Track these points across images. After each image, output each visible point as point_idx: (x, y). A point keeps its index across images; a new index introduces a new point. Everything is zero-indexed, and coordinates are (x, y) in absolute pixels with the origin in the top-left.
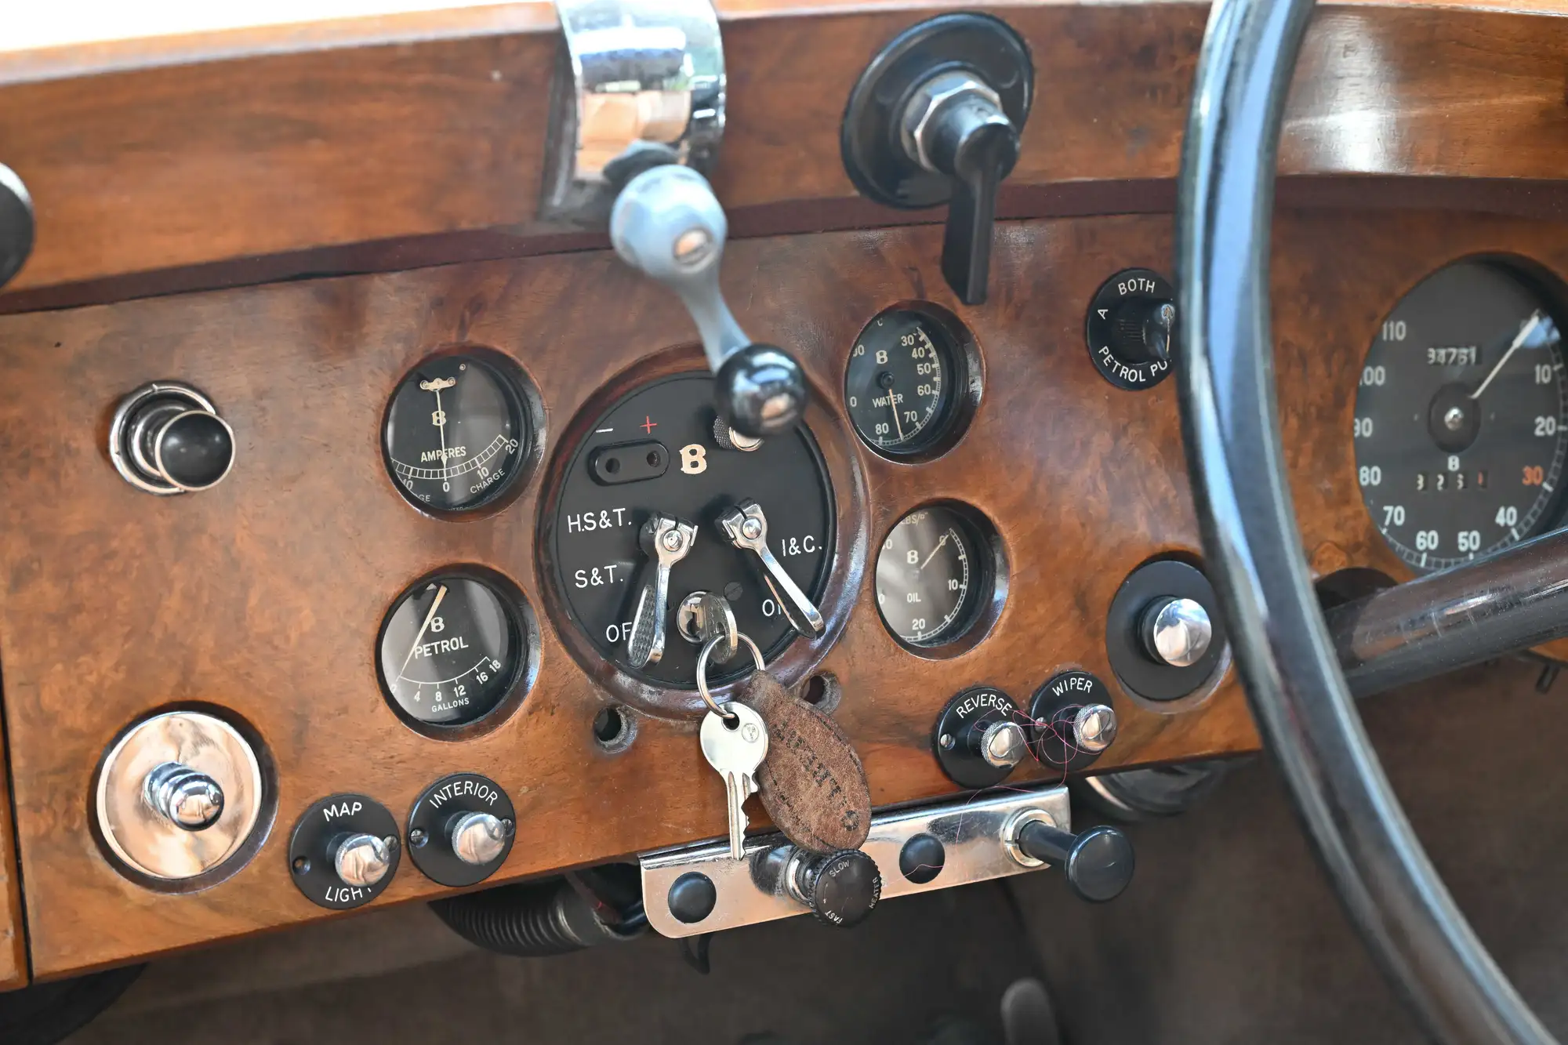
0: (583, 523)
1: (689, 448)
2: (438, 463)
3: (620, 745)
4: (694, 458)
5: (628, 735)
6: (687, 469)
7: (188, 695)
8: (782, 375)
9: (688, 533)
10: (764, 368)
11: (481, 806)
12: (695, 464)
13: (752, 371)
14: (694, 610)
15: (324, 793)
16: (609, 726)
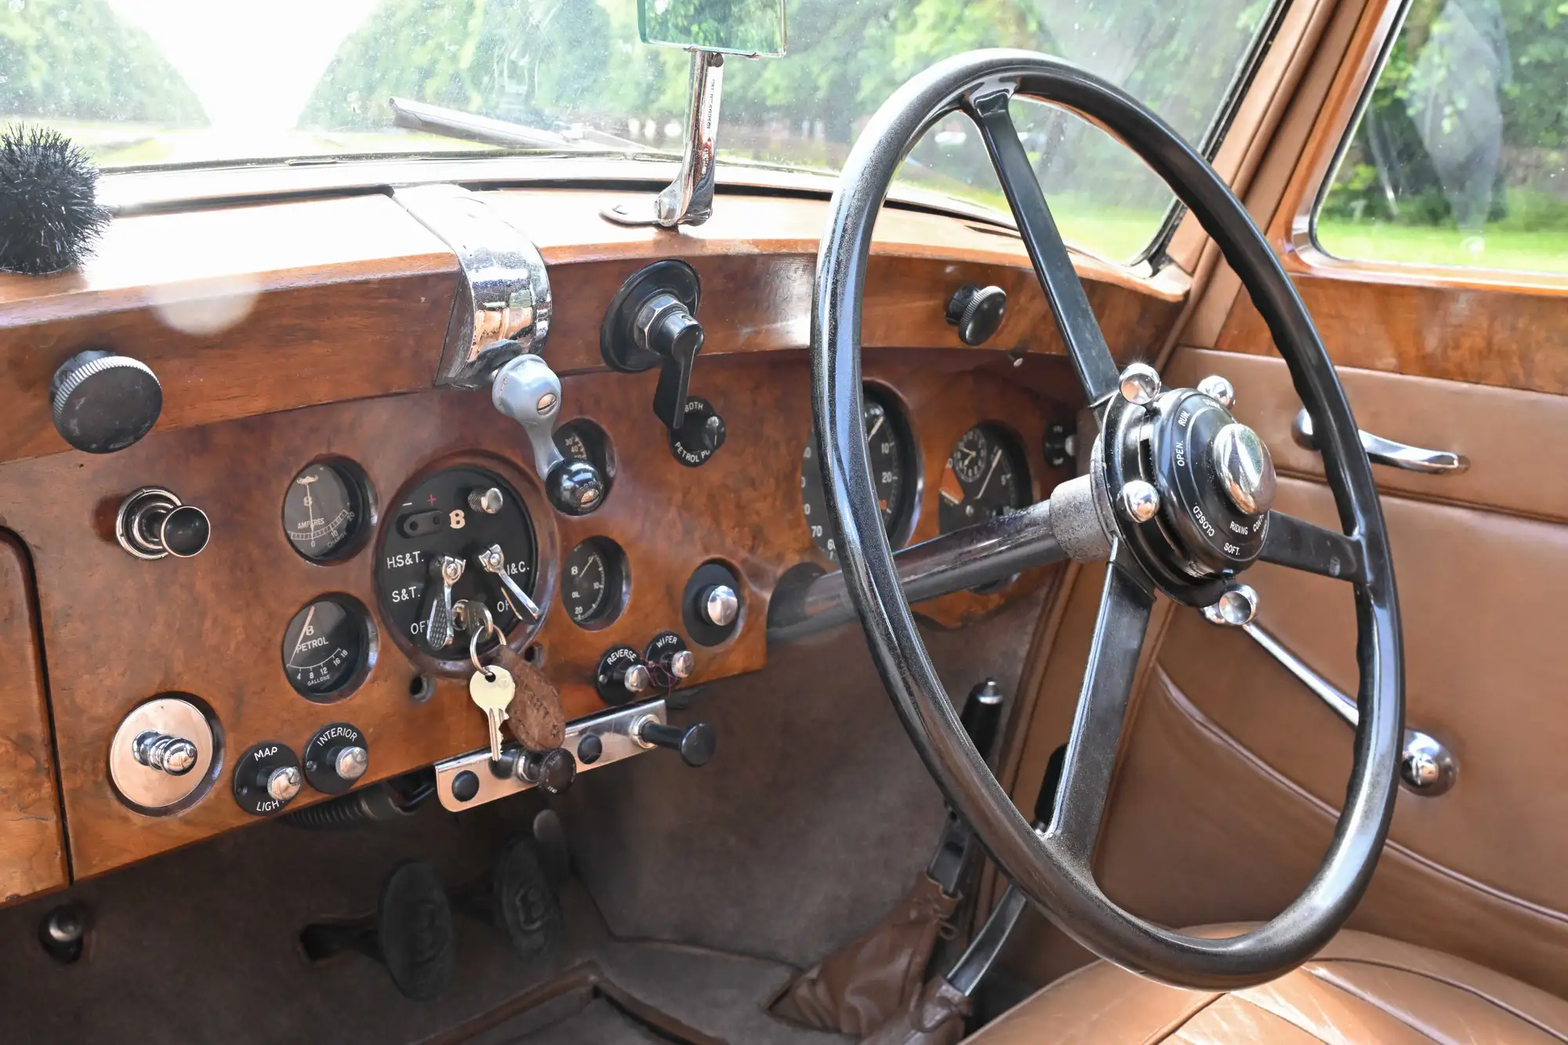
0: (396, 562)
1: (454, 512)
2: (308, 529)
3: (424, 697)
4: (458, 519)
5: (427, 693)
6: (454, 525)
7: (168, 688)
8: (589, 475)
9: (460, 564)
10: (578, 472)
11: (346, 743)
12: (458, 522)
13: (572, 475)
14: (458, 610)
15: (252, 743)
16: (416, 686)
